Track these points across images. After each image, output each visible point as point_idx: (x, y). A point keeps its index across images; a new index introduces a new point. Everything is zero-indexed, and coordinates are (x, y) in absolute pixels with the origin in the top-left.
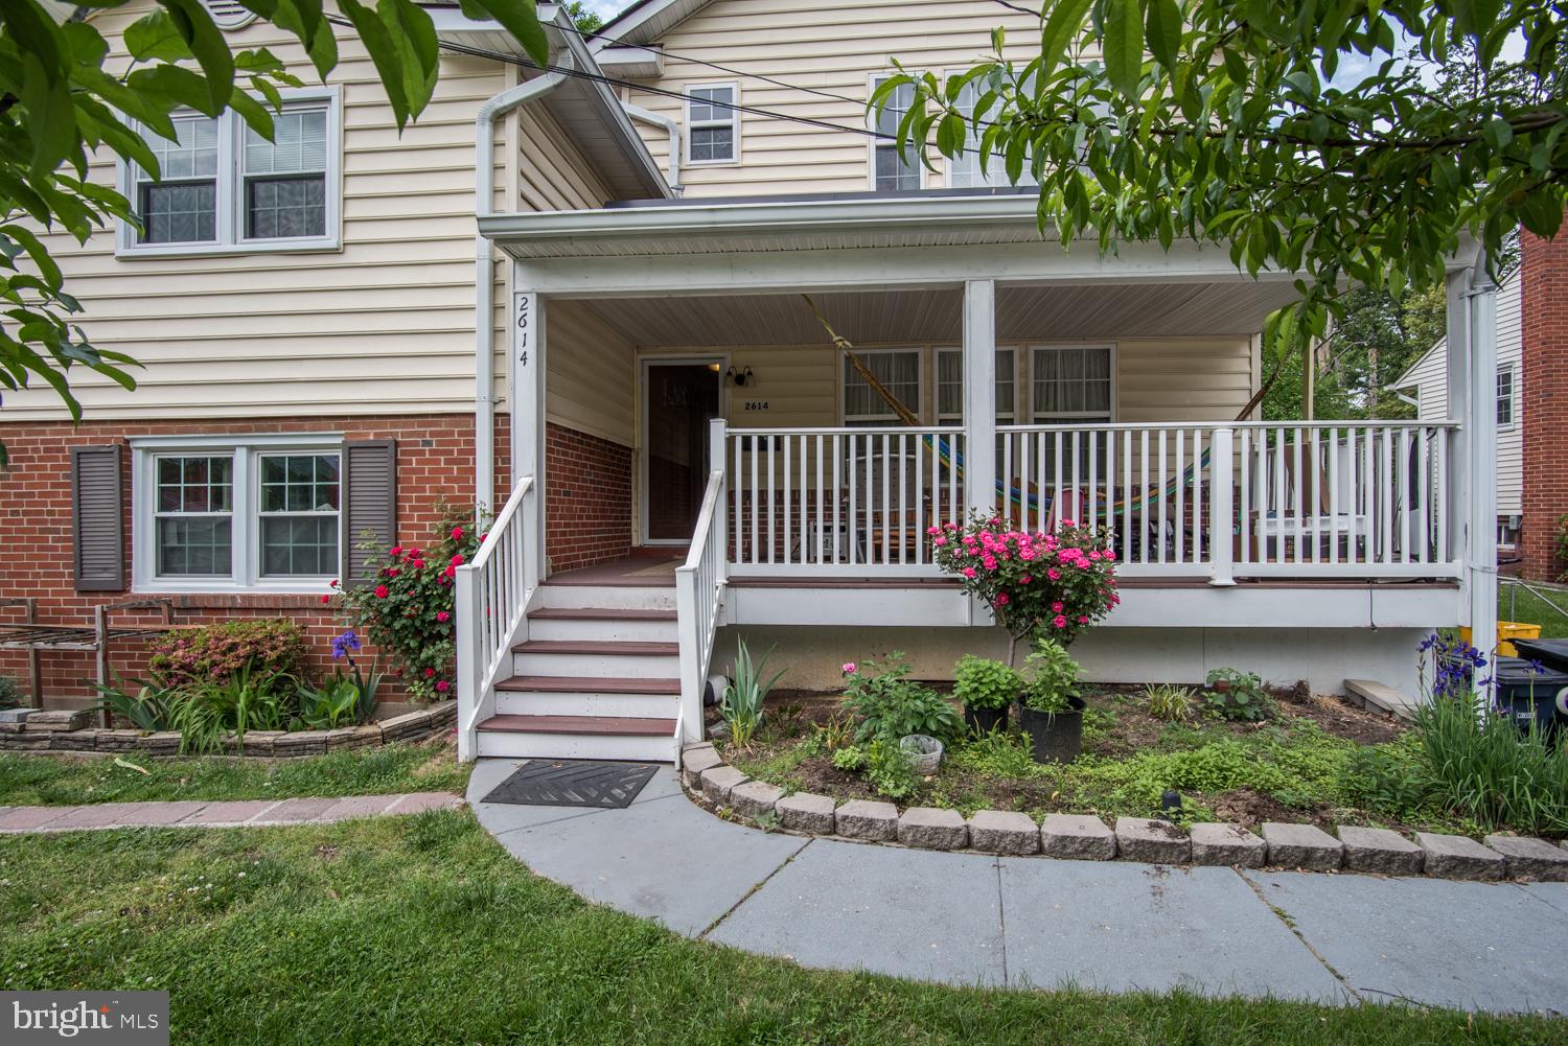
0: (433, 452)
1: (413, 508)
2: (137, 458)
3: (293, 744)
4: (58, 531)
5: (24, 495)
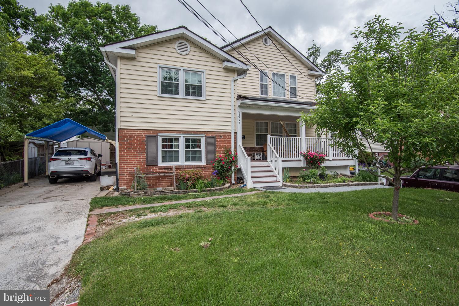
0: (222, 139)
1: (218, 149)
2: (159, 137)
3: (218, 189)
4: (141, 153)
5: (132, 145)
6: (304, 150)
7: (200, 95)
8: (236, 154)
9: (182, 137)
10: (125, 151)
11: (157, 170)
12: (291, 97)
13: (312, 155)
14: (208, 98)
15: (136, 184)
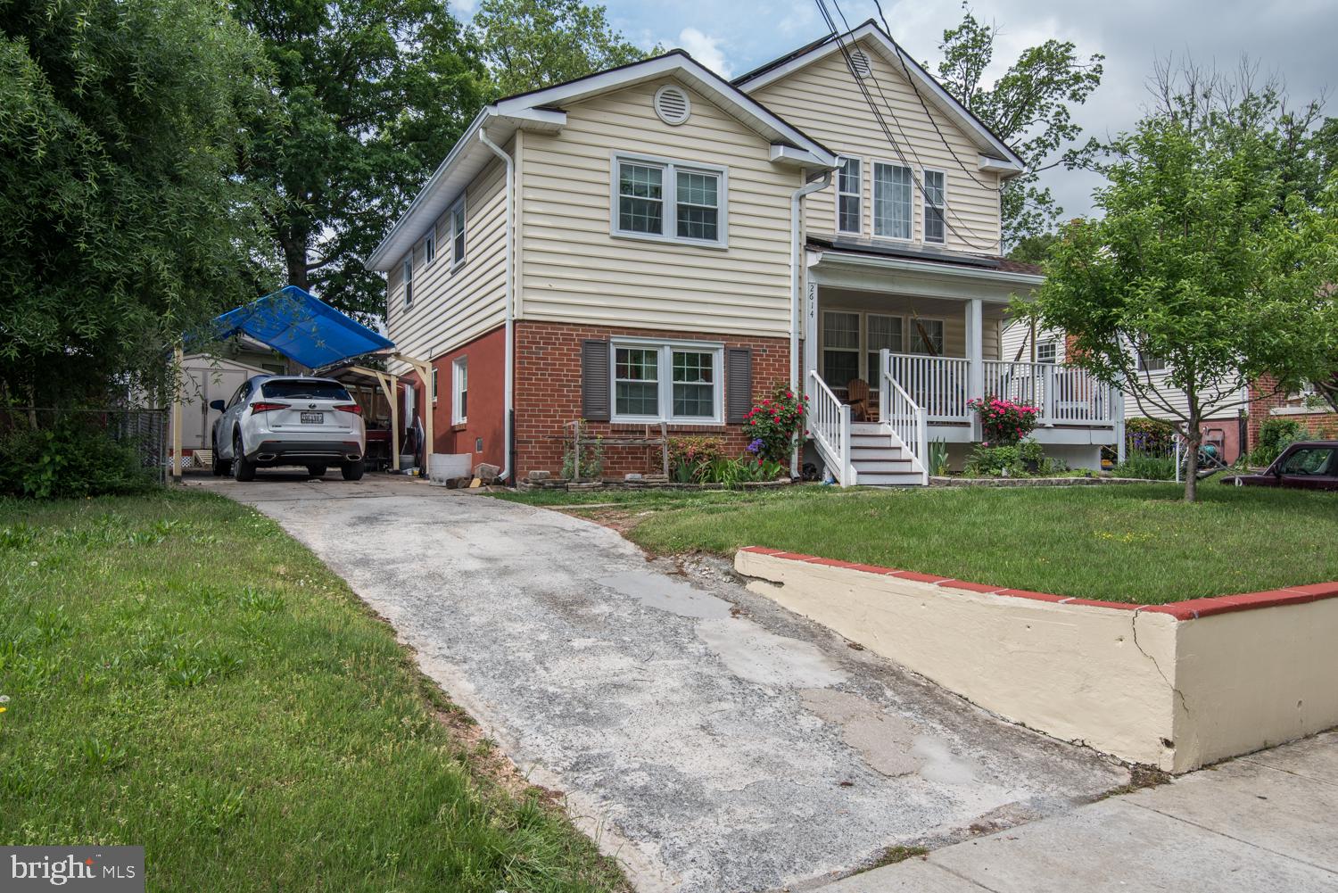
0: (767, 355)
1: (758, 383)
2: (611, 346)
4: (570, 386)
5: (549, 364)
6: (977, 393)
7: (712, 234)
8: (803, 398)
9: (667, 349)
10: (531, 379)
11: (607, 433)
12: (927, 239)
13: (1002, 407)
14: (735, 243)
15: (577, 462)
